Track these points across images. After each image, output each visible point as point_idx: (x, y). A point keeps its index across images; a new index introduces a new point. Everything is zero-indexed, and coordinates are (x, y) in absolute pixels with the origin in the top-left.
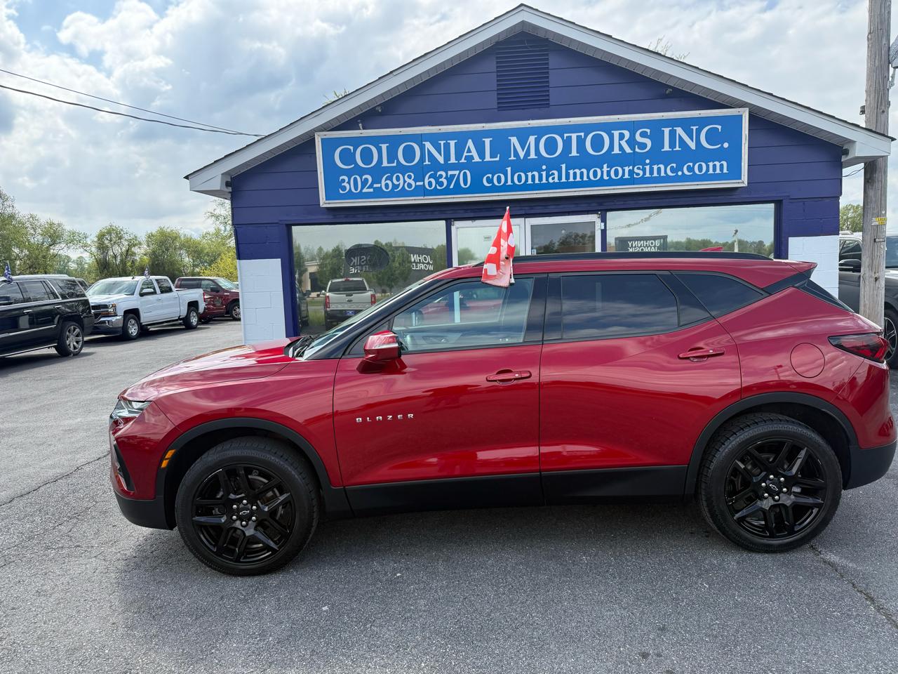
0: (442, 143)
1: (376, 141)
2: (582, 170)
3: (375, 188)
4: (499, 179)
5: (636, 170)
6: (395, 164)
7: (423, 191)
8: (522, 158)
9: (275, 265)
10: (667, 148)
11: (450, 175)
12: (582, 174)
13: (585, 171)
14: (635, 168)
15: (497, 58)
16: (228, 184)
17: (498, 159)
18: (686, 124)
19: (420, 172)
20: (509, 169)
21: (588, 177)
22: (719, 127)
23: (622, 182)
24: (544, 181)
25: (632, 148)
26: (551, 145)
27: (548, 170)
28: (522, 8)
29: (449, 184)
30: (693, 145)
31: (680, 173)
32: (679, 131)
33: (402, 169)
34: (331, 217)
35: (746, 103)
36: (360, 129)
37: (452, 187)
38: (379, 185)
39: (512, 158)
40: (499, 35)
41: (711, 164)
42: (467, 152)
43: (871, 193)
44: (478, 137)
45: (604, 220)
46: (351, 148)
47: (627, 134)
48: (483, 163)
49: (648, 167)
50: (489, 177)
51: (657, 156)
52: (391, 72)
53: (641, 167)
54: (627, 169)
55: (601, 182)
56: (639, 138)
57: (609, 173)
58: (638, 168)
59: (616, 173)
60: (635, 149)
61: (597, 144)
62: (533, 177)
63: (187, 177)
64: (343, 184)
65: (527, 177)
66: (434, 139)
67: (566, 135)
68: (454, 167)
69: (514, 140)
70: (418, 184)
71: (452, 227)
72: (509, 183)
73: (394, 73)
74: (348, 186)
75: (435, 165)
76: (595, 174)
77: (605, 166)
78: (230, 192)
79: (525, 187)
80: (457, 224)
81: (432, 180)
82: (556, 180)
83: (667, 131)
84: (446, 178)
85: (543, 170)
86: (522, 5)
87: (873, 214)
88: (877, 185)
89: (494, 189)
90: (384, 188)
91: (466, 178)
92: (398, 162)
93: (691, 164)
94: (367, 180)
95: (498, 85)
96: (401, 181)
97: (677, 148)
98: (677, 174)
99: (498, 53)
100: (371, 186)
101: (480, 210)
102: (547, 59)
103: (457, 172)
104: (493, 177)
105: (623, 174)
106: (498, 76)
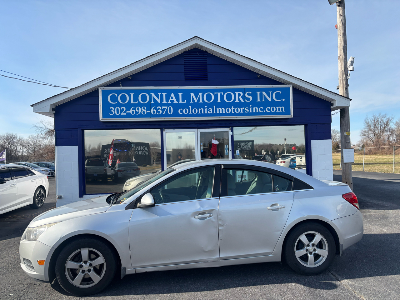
0: (160, 94)
1: (128, 92)
2: (223, 108)
3: (127, 113)
4: (186, 111)
5: (246, 109)
6: (137, 103)
7: (150, 115)
8: (196, 102)
10: (259, 100)
11: (163, 108)
12: (222, 110)
14: (246, 108)
16: (53, 109)
17: (185, 102)
18: (267, 90)
19: (149, 106)
20: (190, 107)
21: (225, 111)
22: (281, 92)
23: (240, 114)
24: (206, 113)
25: (244, 100)
26: (209, 97)
28: (196, 38)
29: (163, 112)
30: (270, 100)
31: (265, 111)
32: (264, 93)
33: (141, 105)
34: (105, 126)
35: (291, 83)
36: (120, 86)
37: (164, 114)
38: (129, 112)
40: (185, 49)
41: (278, 108)
42: (171, 99)
43: (343, 122)
44: (176, 93)
45: (232, 131)
46: (116, 95)
47: (242, 94)
48: (179, 104)
49: (251, 108)
50: (181, 110)
51: (255, 103)
52: (136, 62)
53: (248, 108)
54: (242, 109)
55: (231, 114)
56: (247, 96)
57: (234, 110)
58: (247, 109)
59: (237, 110)
60: (245, 100)
61: (229, 97)
62: (201, 111)
63: (32, 106)
64: (111, 111)
65: (198, 111)
66: (156, 92)
67: (215, 93)
68: (165, 105)
69: (192, 94)
70: (148, 112)
71: (164, 132)
72: (190, 113)
73: (138, 62)
74: (114, 111)
75: (156, 104)
76: (228, 110)
77: (233, 107)
78: (54, 114)
79: (198, 115)
80: (166, 130)
81: (155, 111)
82: (211, 112)
83: (258, 93)
84: (161, 110)
85: (206, 108)
86: (196, 36)
87: (344, 131)
88: (346, 119)
89: (183, 115)
90: (131, 113)
91: (170, 110)
92: (139, 102)
93: (269, 108)
94: (123, 109)
95: (185, 70)
96: (140, 110)
97: (263, 101)
98: (263, 111)
99: (185, 57)
100: (125, 112)
101: (177, 125)
102: (207, 60)
103: (166, 107)
104: (183, 110)
105: (240, 111)
106: (185, 66)
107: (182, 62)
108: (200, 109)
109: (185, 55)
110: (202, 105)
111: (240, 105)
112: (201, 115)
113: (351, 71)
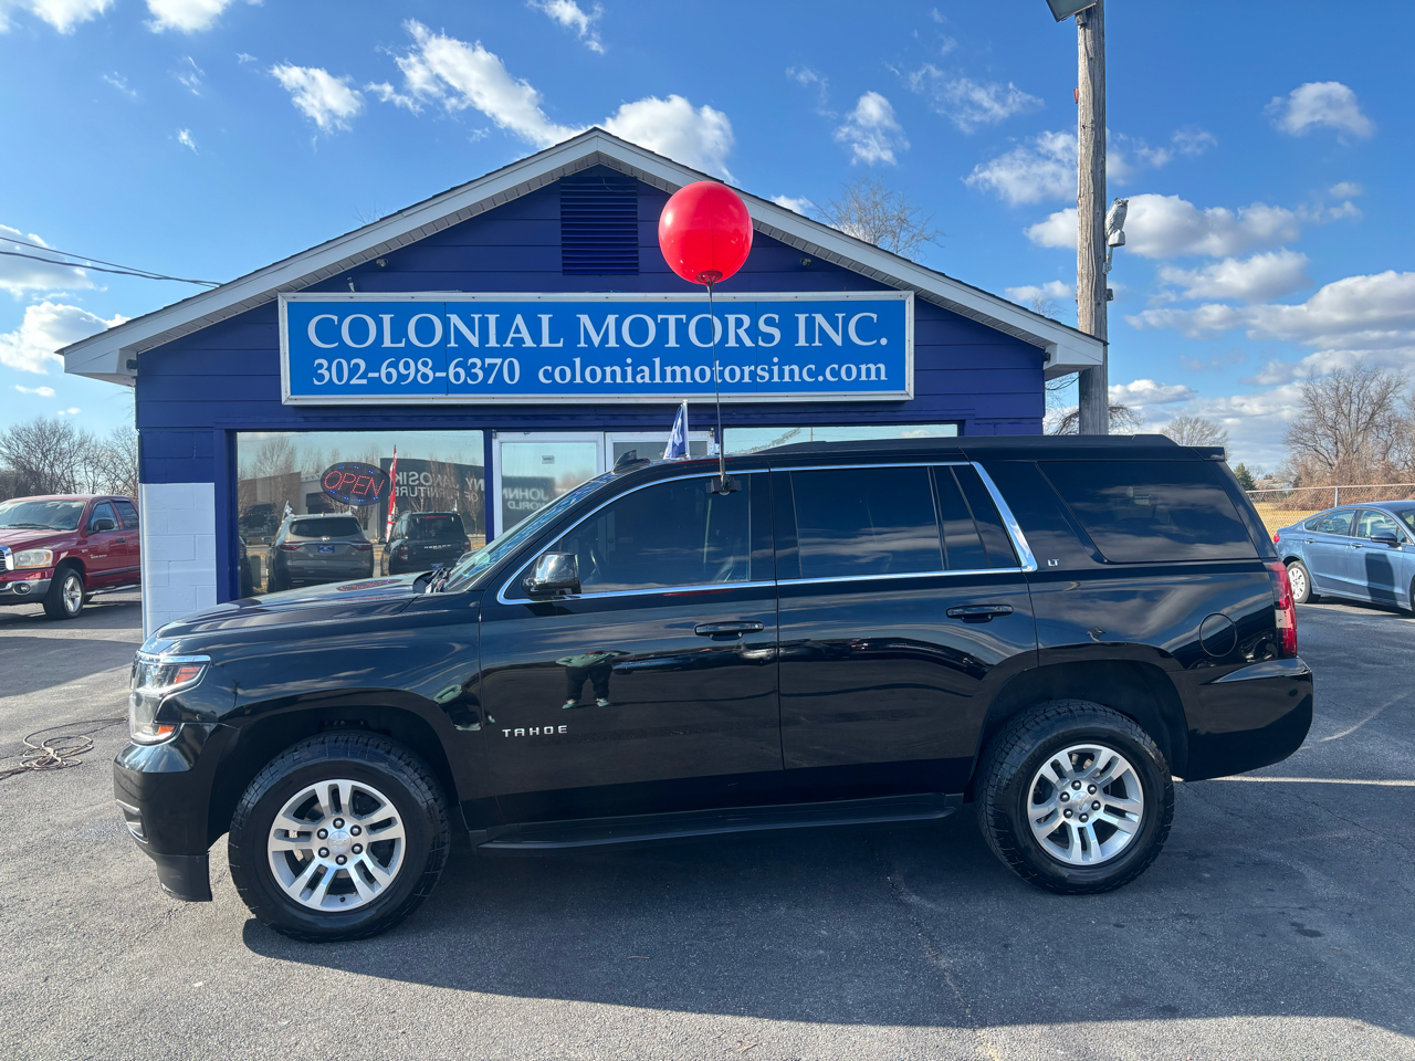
0: (476, 317)
1: (375, 310)
2: (685, 368)
3: (370, 379)
4: (563, 374)
5: (759, 372)
6: (402, 345)
7: (443, 386)
8: (596, 345)
9: (205, 492)
10: (802, 342)
11: (489, 364)
12: (683, 372)
13: (687, 369)
14: (759, 368)
15: (562, 200)
16: (130, 364)
17: (560, 345)
18: (829, 310)
19: (441, 357)
20: (578, 361)
21: (693, 377)
22: (875, 316)
23: (740, 387)
24: (629, 380)
25: (755, 341)
26: (639, 331)
27: (634, 366)
28: (596, 133)
29: (486, 377)
30: (838, 340)
31: (821, 378)
32: (819, 319)
33: (416, 353)
34: (302, 420)
35: (911, 285)
36: (349, 290)
37: (490, 381)
38: (376, 375)
39: (582, 345)
40: (563, 167)
41: (863, 367)
42: (514, 333)
43: (1087, 414)
44: (531, 313)
45: (719, 440)
46: (335, 318)
47: (747, 320)
48: (539, 349)
49: (776, 368)
50: (547, 370)
51: (788, 353)
52: (400, 212)
53: (766, 367)
54: (746, 369)
55: (712, 387)
56: (762, 327)
57: (722, 374)
58: (763, 369)
59: (732, 374)
60: (758, 341)
61: (705, 330)
62: (613, 373)
63: (60, 352)
64: (319, 371)
65: (604, 372)
66: (464, 311)
67: (660, 317)
68: (493, 353)
69: (585, 319)
70: (438, 374)
71: (494, 440)
72: (578, 380)
73: (405, 214)
74: (328, 373)
75: (465, 349)
76: (702, 374)
77: (717, 363)
78: (134, 377)
79: (602, 388)
80: (502, 436)
81: (460, 370)
82: (647, 380)
83: (802, 318)
84: (482, 368)
85: (628, 365)
86: (595, 129)
89: (554, 388)
90: (384, 379)
91: (512, 370)
92: (408, 342)
93: (836, 366)
94: (357, 366)
95: (563, 238)
96: (412, 370)
97: (817, 343)
98: (817, 379)
99: (563, 194)
100: (363, 376)
101: (536, 417)
102: (636, 206)
103: (499, 361)
104: (553, 370)
105: (742, 377)
106: (563, 226)
107: (554, 210)
109: (563, 187)
110: (617, 356)
111: (740, 356)
112: (615, 388)
113: (1115, 245)
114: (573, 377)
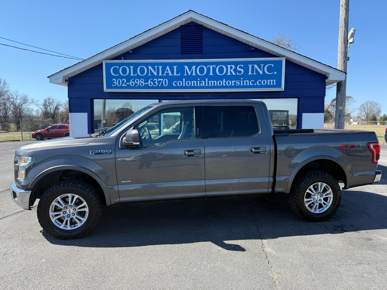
0: (156, 67)
1: (129, 65)
3: (127, 85)
4: (180, 83)
5: (237, 82)
6: (136, 75)
7: (147, 87)
8: (189, 75)
10: (250, 73)
11: (159, 81)
12: (214, 83)
13: (215, 82)
16: (66, 80)
17: (179, 75)
18: (258, 63)
19: (146, 79)
20: (184, 79)
21: (217, 84)
22: (273, 65)
23: (231, 87)
24: (199, 85)
25: (236, 73)
26: (202, 70)
27: (200, 81)
28: (190, 12)
29: (159, 84)
30: (261, 72)
31: (255, 84)
32: (256, 66)
33: (139, 77)
34: (110, 96)
35: (284, 56)
36: (122, 59)
37: (160, 85)
38: (129, 83)
40: (181, 22)
41: (269, 81)
42: (167, 71)
43: (339, 96)
44: (171, 65)
46: (118, 67)
47: (233, 67)
48: (173, 76)
49: (242, 81)
50: (175, 82)
51: (246, 76)
52: (135, 37)
53: (239, 81)
54: (233, 82)
55: (222, 87)
56: (238, 69)
57: (225, 83)
59: (229, 83)
61: (221, 70)
62: (194, 83)
63: (48, 77)
64: (114, 82)
65: (191, 83)
66: (153, 65)
68: (160, 77)
69: (186, 67)
70: (146, 83)
72: (184, 85)
73: (136, 37)
74: (116, 83)
75: (153, 76)
76: (220, 83)
77: (224, 80)
78: (67, 84)
79: (191, 87)
80: (163, 101)
81: (151, 82)
82: (204, 85)
83: (250, 66)
84: (157, 82)
85: (198, 81)
86: (190, 10)
87: (339, 105)
88: (341, 92)
89: (177, 87)
90: (131, 85)
91: (166, 81)
92: (138, 74)
93: (260, 80)
94: (124, 81)
95: (181, 44)
96: (139, 82)
97: (255, 74)
98: (254, 84)
99: (182, 30)
100: (125, 84)
101: (173, 96)
102: (202, 34)
103: (162, 80)
104: (177, 82)
105: (232, 84)
106: (181, 40)
107: (179, 35)
108: (193, 82)
109: (181, 28)
110: (195, 78)
111: (231, 78)
113: (351, 43)
114: (183, 84)
